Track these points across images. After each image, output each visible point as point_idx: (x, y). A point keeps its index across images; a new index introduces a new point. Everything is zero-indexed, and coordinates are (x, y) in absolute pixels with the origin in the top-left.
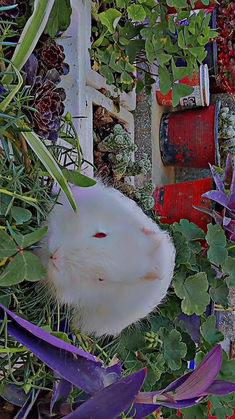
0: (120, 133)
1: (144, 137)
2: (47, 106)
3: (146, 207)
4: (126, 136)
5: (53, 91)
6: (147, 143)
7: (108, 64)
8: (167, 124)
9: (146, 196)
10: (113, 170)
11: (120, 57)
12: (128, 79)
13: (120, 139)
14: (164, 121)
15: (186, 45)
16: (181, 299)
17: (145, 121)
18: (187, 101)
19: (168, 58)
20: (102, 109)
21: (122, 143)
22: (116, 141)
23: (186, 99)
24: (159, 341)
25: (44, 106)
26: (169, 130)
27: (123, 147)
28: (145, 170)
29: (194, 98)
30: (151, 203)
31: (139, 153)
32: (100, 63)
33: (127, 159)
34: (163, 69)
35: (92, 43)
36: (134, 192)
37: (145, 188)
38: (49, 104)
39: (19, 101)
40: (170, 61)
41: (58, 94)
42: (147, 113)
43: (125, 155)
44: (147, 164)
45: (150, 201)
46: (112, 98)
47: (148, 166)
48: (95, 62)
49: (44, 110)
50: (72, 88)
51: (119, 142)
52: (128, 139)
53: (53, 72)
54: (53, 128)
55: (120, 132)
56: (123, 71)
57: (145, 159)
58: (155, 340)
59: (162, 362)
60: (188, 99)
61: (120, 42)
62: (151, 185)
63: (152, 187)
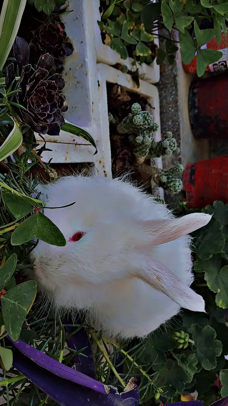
0: (138, 113)
1: (170, 111)
2: (43, 97)
3: (174, 191)
4: (146, 115)
5: (48, 80)
6: (174, 117)
7: (120, 37)
8: (197, 93)
9: (173, 179)
10: (134, 153)
11: (133, 26)
12: (145, 50)
13: (139, 119)
14: (193, 90)
15: (210, 3)
16: (215, 292)
17: (171, 93)
18: (217, 66)
19: (189, 21)
20: (118, 87)
21: (142, 123)
22: (134, 123)
23: (216, 64)
24: (190, 341)
25: (39, 98)
26: (199, 100)
27: (143, 127)
28: (170, 150)
29: (225, 62)
30: (179, 186)
31: (166, 128)
32: (112, 35)
33: (148, 140)
34: (185, 35)
35: (102, 13)
36: (159, 175)
37: (171, 170)
38: (45, 95)
39: (6, 96)
40: (192, 23)
41: (54, 81)
42: (173, 83)
43: (146, 136)
44: (172, 144)
45: (177, 184)
46: (130, 72)
47: (173, 145)
48: (107, 36)
49: (41, 102)
50: (81, 68)
51: (137, 124)
52: (148, 118)
53: (45, 57)
54: (52, 122)
55: (138, 111)
56: (138, 42)
57: (169, 139)
58: (185, 340)
59: (194, 362)
60: (218, 64)
61: (133, 9)
62: (178, 167)
63: (179, 168)
